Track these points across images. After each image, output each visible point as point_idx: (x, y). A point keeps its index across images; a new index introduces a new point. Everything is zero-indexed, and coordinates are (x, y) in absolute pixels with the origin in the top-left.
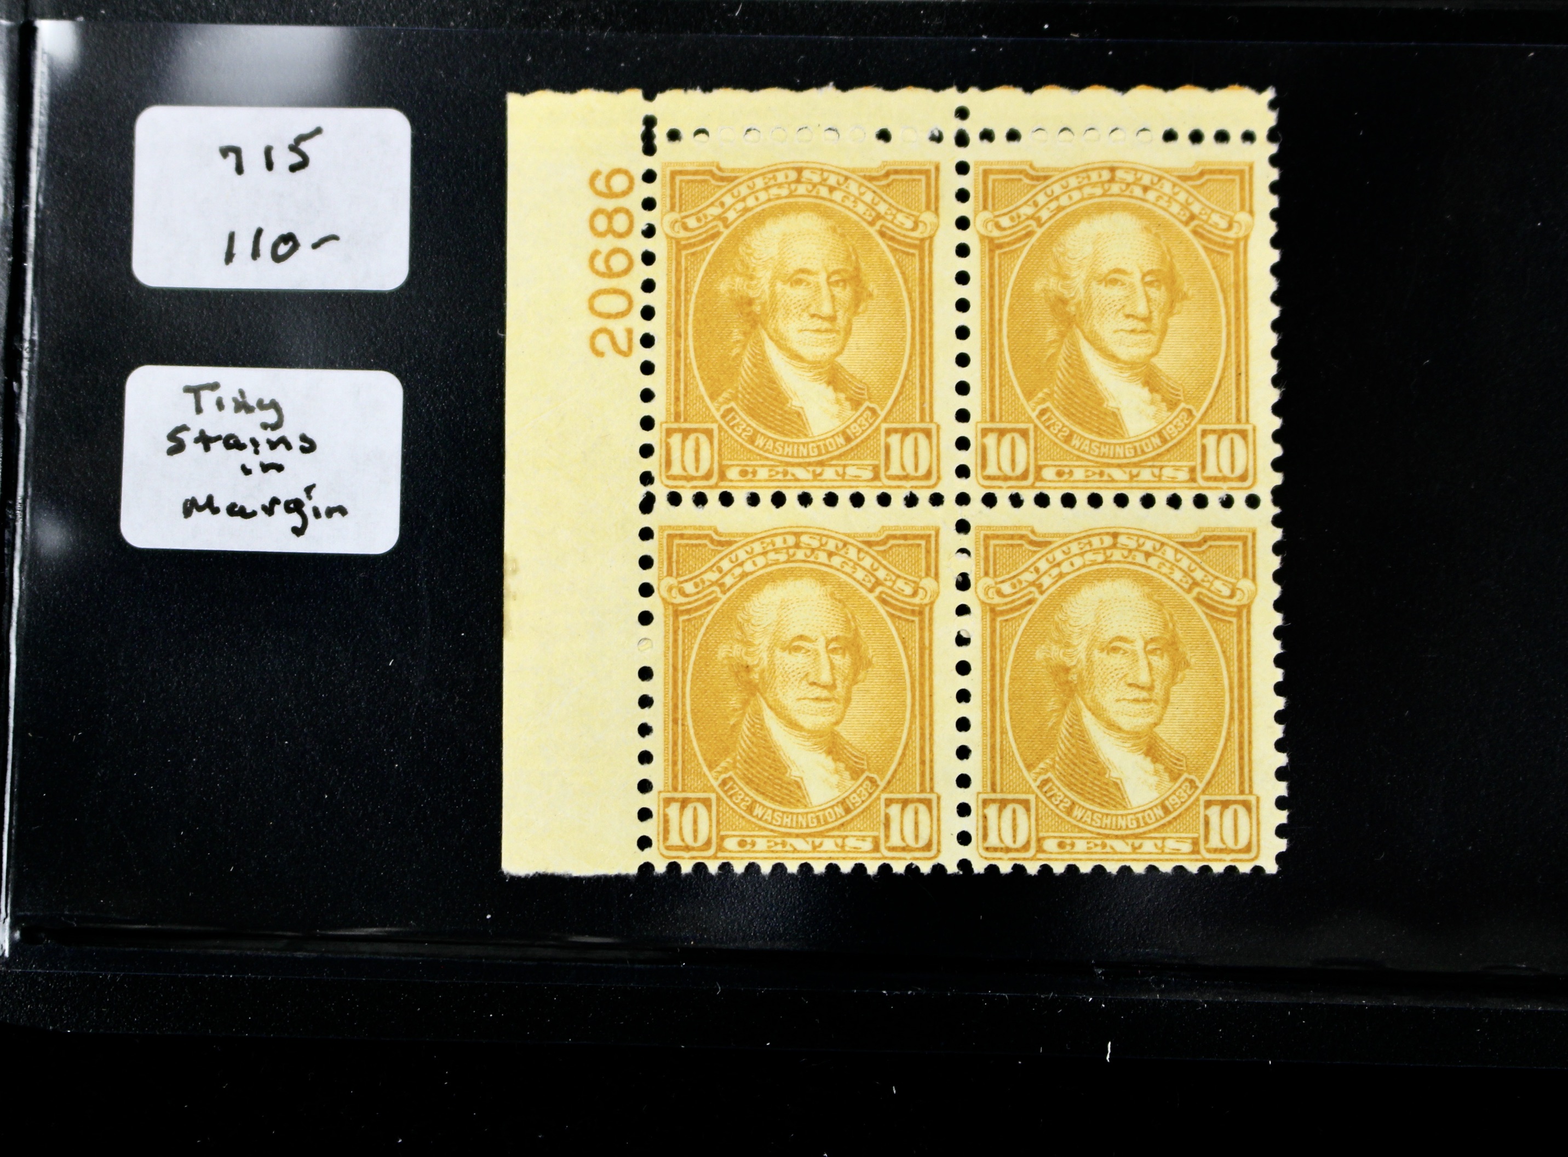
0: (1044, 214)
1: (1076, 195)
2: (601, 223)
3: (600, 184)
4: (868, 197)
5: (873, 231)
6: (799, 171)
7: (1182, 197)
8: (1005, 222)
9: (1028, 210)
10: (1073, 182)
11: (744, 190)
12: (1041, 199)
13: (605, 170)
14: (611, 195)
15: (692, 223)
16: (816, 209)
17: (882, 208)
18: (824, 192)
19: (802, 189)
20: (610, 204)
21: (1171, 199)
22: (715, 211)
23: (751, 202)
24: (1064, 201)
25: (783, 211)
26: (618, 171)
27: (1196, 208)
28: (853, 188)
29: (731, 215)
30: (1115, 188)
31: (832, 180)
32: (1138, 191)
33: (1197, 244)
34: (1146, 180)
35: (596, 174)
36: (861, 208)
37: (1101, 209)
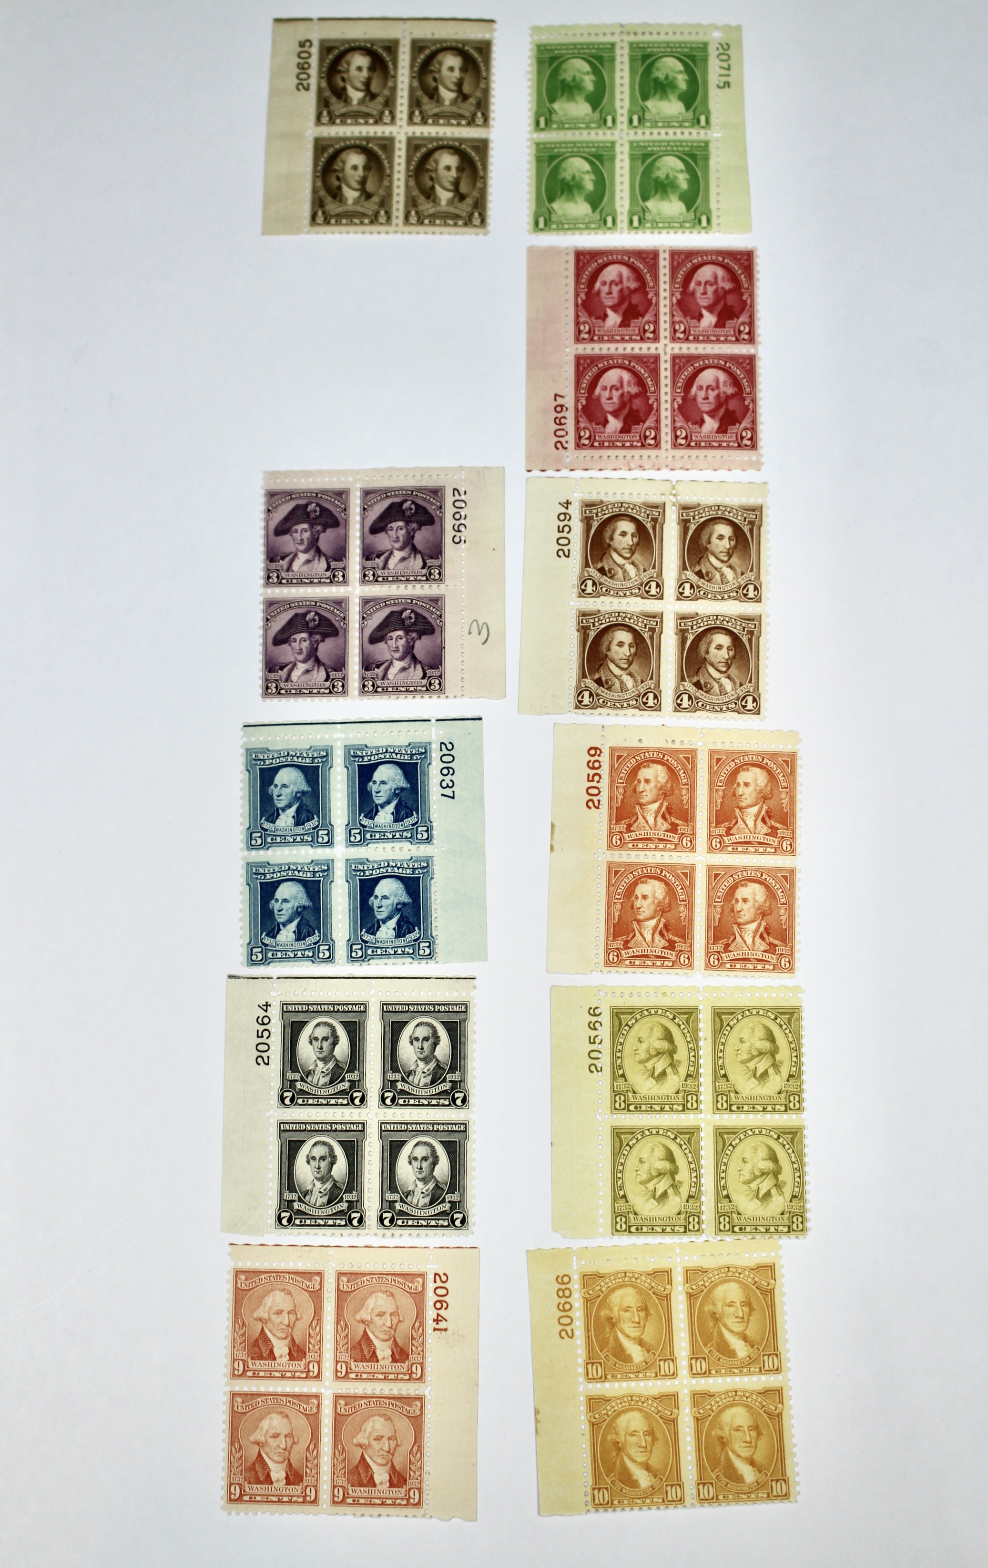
0: (707, 1284)
1: (717, 1277)
2: (561, 1293)
3: (559, 1280)
4: (649, 1281)
5: (651, 1292)
6: (625, 1273)
7: (752, 1276)
8: (694, 1287)
9: (702, 1283)
10: (716, 1273)
11: (607, 1280)
12: (706, 1279)
13: (561, 1275)
14: (563, 1283)
15: (591, 1292)
16: (632, 1286)
17: (653, 1284)
18: (634, 1280)
19: (626, 1279)
20: (563, 1287)
21: (748, 1277)
22: (599, 1288)
23: (610, 1284)
24: (713, 1279)
25: (621, 1287)
26: (565, 1275)
27: (757, 1279)
28: (643, 1278)
29: (604, 1289)
30: (730, 1274)
31: (636, 1276)
32: (737, 1275)
33: (758, 1291)
34: (740, 1271)
35: (558, 1277)
36: (646, 1285)
37: (725, 1281)
